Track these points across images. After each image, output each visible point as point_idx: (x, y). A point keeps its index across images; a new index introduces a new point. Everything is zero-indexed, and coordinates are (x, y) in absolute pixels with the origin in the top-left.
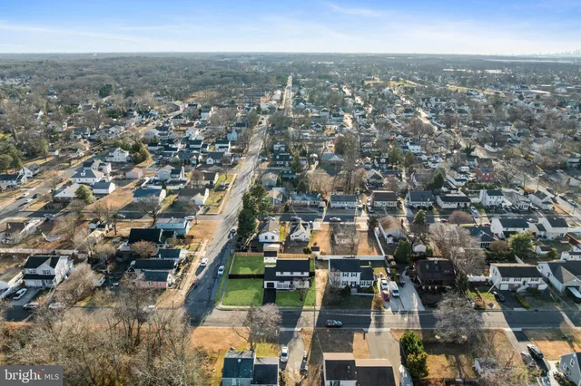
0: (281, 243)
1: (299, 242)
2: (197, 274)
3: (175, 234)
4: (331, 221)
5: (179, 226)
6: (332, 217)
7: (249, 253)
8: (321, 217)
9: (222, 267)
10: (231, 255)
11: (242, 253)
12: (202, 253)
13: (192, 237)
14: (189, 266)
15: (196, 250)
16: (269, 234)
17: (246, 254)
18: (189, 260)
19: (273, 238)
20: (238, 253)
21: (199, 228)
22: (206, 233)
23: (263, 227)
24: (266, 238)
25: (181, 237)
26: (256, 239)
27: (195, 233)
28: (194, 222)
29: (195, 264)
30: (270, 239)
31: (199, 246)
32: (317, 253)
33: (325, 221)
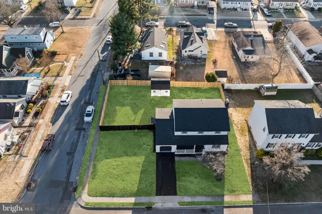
0: (171, 64)
1: (194, 58)
2: (54, 121)
3: (28, 51)
4: (226, 27)
5: (33, 38)
6: (225, 21)
7: (130, 81)
8: (212, 22)
9: (90, 108)
10: (105, 83)
11: (120, 82)
12: (66, 79)
13: (53, 54)
14: (44, 105)
15: (58, 75)
16: (155, 51)
17: (125, 82)
18: (45, 92)
19: (160, 55)
20: (114, 82)
21: (66, 39)
22: (74, 46)
23: (146, 37)
24: (151, 55)
25: (38, 54)
26: (138, 56)
27: (61, 46)
28: (60, 30)
29: (54, 101)
30: (156, 57)
31: (63, 68)
32: (224, 80)
33: (218, 26)
